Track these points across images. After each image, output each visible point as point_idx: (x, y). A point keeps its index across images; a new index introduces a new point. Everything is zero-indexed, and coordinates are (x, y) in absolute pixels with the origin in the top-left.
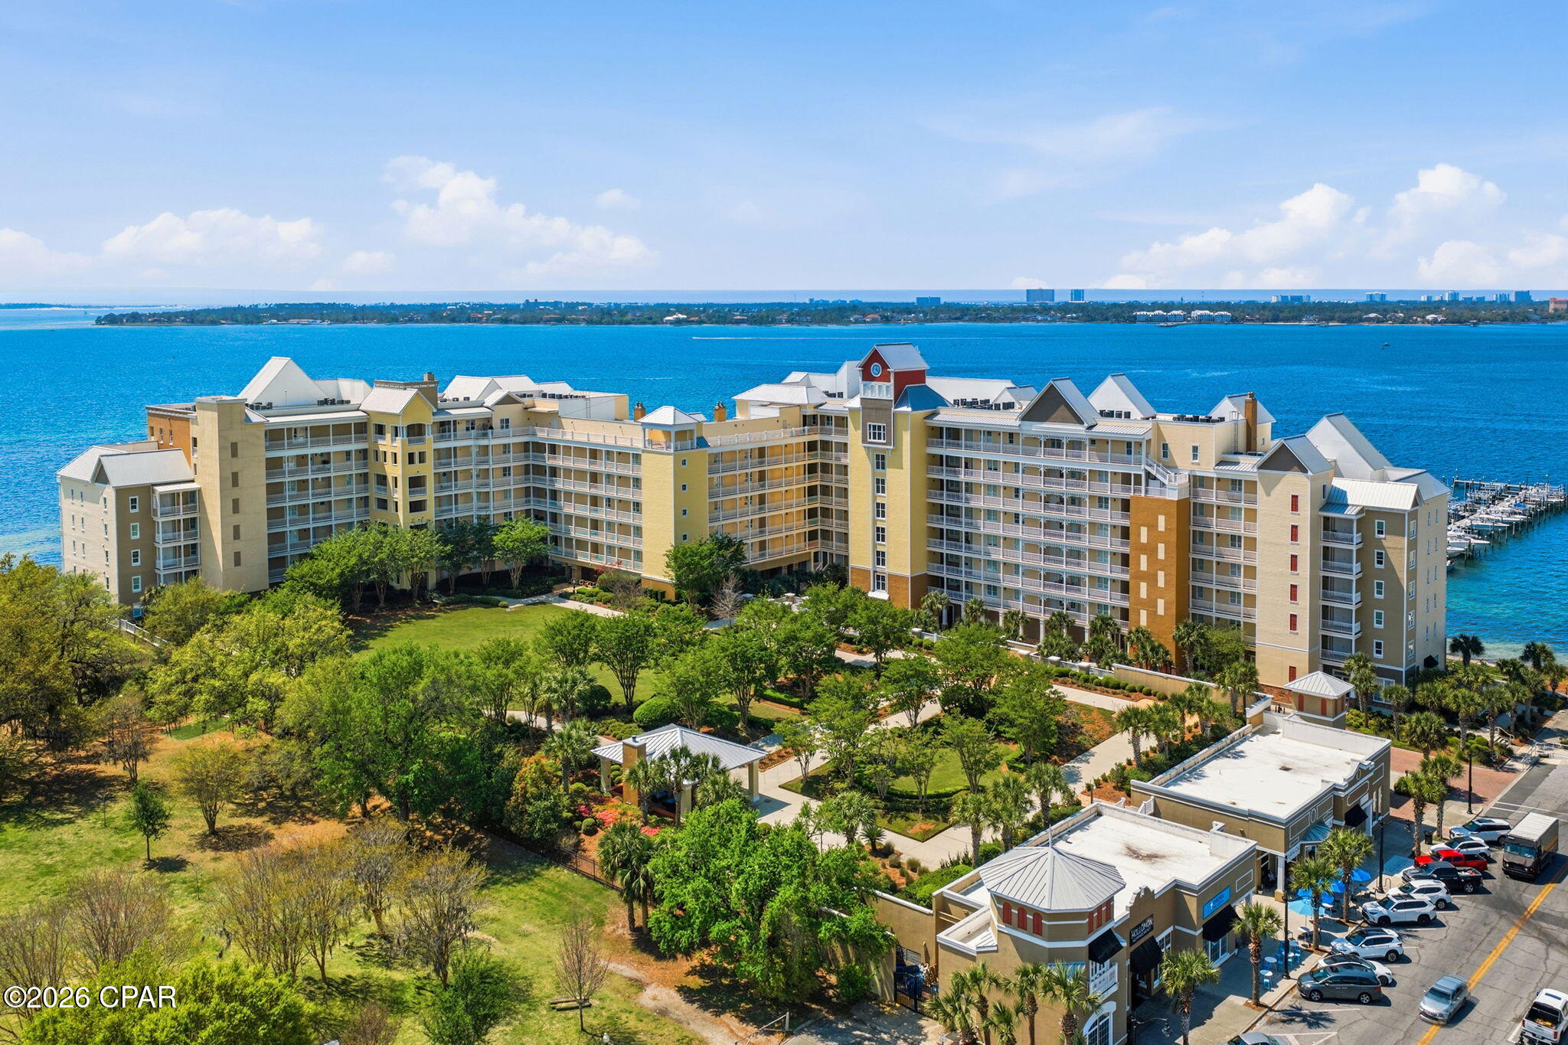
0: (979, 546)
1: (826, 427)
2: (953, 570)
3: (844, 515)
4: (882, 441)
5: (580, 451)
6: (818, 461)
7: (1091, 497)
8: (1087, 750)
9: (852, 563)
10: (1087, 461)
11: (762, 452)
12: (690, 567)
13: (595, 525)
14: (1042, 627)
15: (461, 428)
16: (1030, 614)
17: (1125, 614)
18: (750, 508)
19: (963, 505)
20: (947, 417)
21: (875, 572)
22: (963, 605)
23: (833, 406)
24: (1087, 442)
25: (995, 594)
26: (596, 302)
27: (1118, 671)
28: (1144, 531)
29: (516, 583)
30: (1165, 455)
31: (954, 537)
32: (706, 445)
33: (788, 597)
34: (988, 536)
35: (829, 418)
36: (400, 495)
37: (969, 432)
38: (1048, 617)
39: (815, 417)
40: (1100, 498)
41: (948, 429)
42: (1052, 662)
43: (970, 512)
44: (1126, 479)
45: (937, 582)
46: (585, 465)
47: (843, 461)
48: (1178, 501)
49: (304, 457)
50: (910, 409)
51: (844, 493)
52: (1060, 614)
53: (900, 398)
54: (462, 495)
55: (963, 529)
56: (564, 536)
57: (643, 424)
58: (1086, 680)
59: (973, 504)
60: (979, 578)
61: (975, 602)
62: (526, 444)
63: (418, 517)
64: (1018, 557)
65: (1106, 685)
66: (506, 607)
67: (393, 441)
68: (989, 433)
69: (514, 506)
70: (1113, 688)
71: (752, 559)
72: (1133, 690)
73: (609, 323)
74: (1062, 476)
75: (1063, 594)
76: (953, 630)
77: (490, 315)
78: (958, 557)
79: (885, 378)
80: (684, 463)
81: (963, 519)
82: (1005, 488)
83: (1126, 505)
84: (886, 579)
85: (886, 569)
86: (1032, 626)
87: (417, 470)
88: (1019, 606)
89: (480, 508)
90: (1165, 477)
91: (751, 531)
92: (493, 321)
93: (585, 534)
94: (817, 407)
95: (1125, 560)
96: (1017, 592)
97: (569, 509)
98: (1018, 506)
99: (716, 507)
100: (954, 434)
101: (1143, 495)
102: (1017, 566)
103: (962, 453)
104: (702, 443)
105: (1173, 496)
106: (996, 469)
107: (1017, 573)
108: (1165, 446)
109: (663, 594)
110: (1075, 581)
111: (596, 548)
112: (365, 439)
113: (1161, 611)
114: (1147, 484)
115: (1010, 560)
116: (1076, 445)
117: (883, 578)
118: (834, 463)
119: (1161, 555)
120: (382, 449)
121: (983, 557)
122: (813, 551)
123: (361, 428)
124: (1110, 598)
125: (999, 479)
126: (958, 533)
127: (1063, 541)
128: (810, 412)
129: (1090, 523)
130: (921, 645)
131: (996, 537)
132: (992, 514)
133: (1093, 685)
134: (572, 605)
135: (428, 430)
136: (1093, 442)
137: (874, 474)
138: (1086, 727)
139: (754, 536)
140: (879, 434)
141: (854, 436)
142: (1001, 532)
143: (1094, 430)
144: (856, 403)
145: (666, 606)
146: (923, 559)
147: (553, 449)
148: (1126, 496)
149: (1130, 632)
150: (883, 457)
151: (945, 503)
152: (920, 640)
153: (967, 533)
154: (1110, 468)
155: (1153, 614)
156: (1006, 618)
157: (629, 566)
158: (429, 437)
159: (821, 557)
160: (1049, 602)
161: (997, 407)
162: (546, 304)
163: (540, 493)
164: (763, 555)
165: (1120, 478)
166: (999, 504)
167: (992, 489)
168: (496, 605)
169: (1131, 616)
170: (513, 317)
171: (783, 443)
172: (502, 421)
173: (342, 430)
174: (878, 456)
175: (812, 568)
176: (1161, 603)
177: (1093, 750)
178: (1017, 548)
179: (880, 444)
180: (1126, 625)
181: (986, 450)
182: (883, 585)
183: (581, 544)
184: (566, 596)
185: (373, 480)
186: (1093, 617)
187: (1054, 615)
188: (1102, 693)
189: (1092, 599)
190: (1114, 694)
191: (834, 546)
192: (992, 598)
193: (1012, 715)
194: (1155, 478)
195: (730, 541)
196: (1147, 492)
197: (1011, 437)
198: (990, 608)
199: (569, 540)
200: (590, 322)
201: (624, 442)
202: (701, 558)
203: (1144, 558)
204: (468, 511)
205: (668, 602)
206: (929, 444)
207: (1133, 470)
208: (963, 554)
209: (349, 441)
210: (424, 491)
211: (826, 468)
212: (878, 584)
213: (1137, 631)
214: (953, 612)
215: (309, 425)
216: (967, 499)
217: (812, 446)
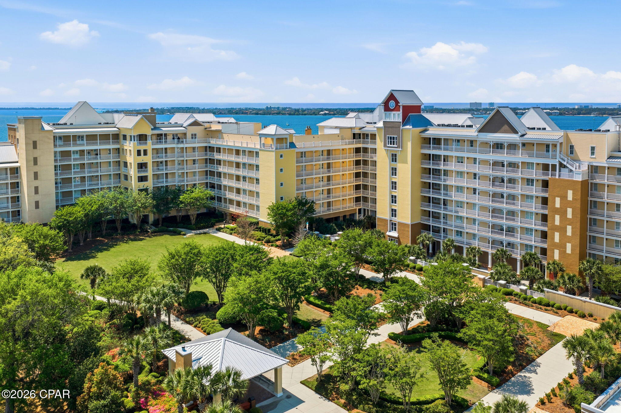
0: (452, 207)
1: (366, 140)
2: (436, 221)
3: (374, 188)
4: (395, 146)
5: (230, 150)
6: (361, 158)
7: (522, 178)
8: (534, 360)
9: (378, 216)
10: (519, 157)
11: (329, 152)
12: (282, 216)
13: (238, 191)
14: (490, 257)
15: (170, 138)
16: (483, 249)
17: (544, 251)
18: (321, 183)
19: (442, 183)
20: (432, 132)
21: (391, 221)
22: (441, 241)
23: (370, 129)
24: (521, 145)
25: (461, 236)
26: (293, 107)
27: (549, 295)
28: (558, 200)
29: (193, 222)
30: (572, 152)
31: (436, 202)
32: (295, 147)
33: (339, 234)
34: (457, 202)
35: (367, 135)
36: (133, 172)
37: (446, 140)
38: (494, 251)
39: (360, 134)
40: (528, 180)
41: (434, 139)
42: (501, 285)
43: (446, 187)
44: (546, 167)
45: (427, 228)
46: (233, 158)
47: (374, 159)
48: (582, 181)
49: (83, 151)
50: (411, 127)
51: (374, 176)
52: (502, 250)
53: (406, 120)
54: (170, 173)
55: (442, 197)
56: (223, 197)
57: (260, 134)
58: (525, 299)
59: (448, 183)
60: (451, 226)
61: (449, 241)
62: (206, 147)
63: (142, 185)
64: (475, 214)
65: (540, 303)
66: (184, 235)
67: (130, 143)
68: (458, 141)
69: (198, 180)
70: (544, 305)
71: (320, 211)
72: (560, 308)
73: (297, 115)
74: (503, 166)
75: (503, 238)
76: (435, 258)
77: (251, 112)
78: (439, 213)
79: (397, 108)
80: (281, 156)
81: (442, 192)
82: (468, 173)
83: (545, 184)
84: (397, 225)
85: (396, 220)
86: (484, 256)
87: (142, 159)
88: (476, 244)
89: (179, 181)
90: (573, 167)
91: (321, 196)
92: (253, 114)
93: (232, 196)
94: (361, 129)
95: (545, 218)
96: (474, 235)
97: (225, 182)
98: (476, 184)
99: (302, 182)
100: (437, 141)
101: (557, 177)
102: (474, 220)
103: (442, 153)
104: (292, 145)
105: (579, 178)
106: (462, 162)
107: (475, 224)
108: (572, 147)
109: (269, 230)
110: (511, 230)
111: (238, 204)
112: (118, 143)
113: (569, 251)
114: (560, 171)
115: (470, 216)
116: (512, 147)
117: (395, 224)
118: (370, 159)
119: (569, 215)
120: (125, 148)
121: (453, 214)
122: (358, 208)
123: (115, 136)
124: (534, 241)
125: (464, 168)
126: (439, 199)
127: (504, 206)
128: (357, 131)
129: (521, 195)
130: (414, 268)
131: (462, 202)
132: (459, 189)
133: (530, 303)
134: (220, 235)
135: (149, 138)
136: (524, 145)
137: (390, 164)
138: (531, 340)
139: (323, 199)
140: (394, 142)
141: (379, 144)
142: (465, 200)
143: (525, 137)
144: (380, 124)
145: (270, 237)
146: (418, 214)
147: (219, 150)
148: (546, 178)
149: (549, 264)
150: (396, 155)
151: (431, 182)
152: (414, 265)
153: (444, 200)
154: (535, 160)
155: (563, 253)
156: (468, 251)
157: (252, 214)
158: (149, 142)
159: (362, 211)
160: (494, 242)
161: (463, 126)
162: (274, 108)
163: (212, 173)
164: (329, 210)
165: (541, 167)
166: (464, 183)
167: (460, 174)
168: (179, 234)
169: (548, 253)
170: (260, 113)
171: (341, 147)
172: (192, 135)
173: (105, 137)
174: (393, 155)
175: (357, 217)
176: (569, 246)
177: (539, 360)
178: (474, 209)
179: (394, 148)
180: (546, 259)
181: (456, 150)
182: (395, 228)
183: (231, 201)
184: (219, 230)
185: (122, 164)
186: (523, 253)
187: (498, 250)
188: (537, 309)
189: (522, 242)
190: (546, 310)
191: (369, 206)
192: (459, 238)
193: (479, 337)
194: (565, 167)
195: (306, 201)
196: (559, 176)
197: (472, 143)
198: (457, 244)
199: (225, 199)
200: (290, 114)
201: (251, 146)
202: (287, 211)
203: (557, 217)
204: (173, 182)
205: (271, 235)
206: (422, 148)
207: (550, 162)
208: (442, 212)
209: (109, 143)
210: (147, 171)
211: (365, 162)
212: (392, 227)
213: (554, 263)
214: (436, 245)
215: (85, 134)
216: (444, 180)
217: (358, 150)
